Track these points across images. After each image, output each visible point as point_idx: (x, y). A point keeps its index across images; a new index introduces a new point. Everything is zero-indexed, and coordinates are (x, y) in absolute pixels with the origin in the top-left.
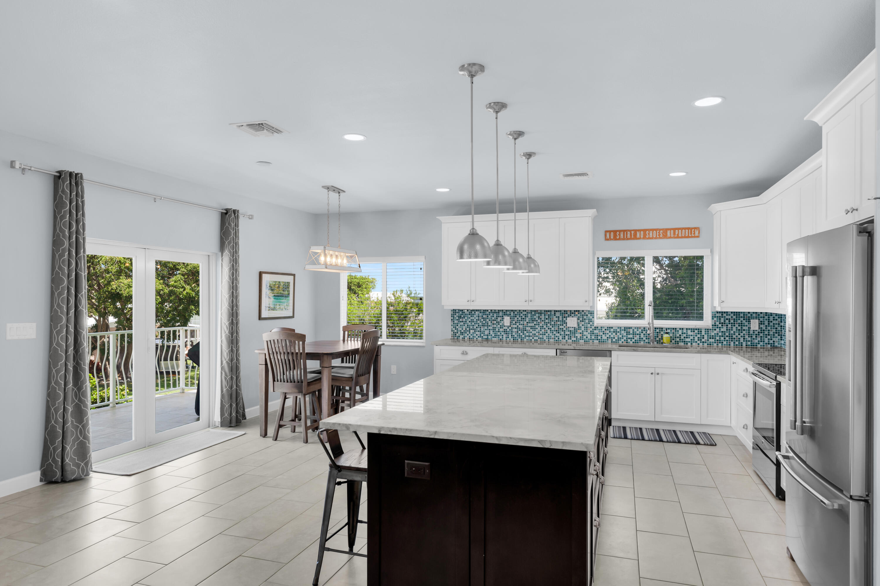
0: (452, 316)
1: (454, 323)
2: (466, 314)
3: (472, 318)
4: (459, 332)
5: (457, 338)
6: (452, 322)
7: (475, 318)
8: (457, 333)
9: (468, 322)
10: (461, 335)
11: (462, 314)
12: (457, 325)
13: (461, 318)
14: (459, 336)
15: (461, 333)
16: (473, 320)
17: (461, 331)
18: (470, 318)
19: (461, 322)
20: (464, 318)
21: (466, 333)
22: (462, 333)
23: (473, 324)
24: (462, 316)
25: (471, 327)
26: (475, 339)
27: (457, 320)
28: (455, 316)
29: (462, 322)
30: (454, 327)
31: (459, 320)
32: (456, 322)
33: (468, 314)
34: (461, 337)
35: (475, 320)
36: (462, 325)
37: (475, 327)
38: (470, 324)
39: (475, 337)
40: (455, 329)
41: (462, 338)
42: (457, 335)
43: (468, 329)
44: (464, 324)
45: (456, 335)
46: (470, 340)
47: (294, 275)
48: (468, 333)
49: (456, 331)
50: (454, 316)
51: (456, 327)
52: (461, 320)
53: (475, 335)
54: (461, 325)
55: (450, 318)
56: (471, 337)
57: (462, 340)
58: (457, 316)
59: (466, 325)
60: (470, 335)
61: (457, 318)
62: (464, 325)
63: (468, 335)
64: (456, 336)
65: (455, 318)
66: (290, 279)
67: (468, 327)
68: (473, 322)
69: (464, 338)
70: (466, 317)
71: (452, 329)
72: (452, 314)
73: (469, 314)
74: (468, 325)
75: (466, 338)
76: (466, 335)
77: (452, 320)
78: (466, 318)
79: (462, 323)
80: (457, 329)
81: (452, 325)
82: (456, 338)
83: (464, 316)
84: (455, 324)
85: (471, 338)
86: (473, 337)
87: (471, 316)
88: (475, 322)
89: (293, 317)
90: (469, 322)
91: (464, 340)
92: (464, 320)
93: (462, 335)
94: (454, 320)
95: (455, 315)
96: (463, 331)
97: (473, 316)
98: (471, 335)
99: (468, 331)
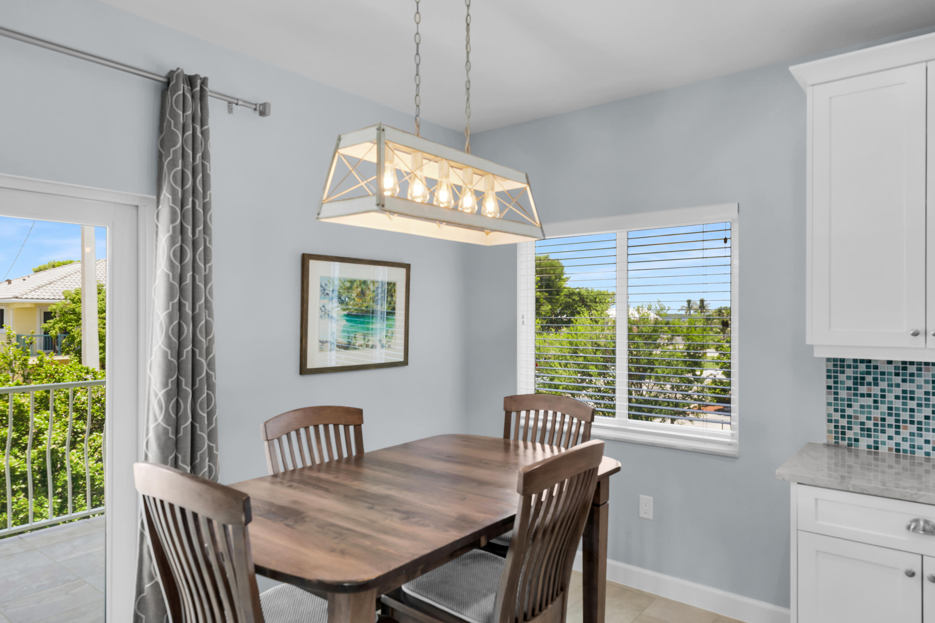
0: (829, 377)
1: (836, 399)
2: (883, 373)
3: (907, 386)
4: (857, 428)
5: (850, 445)
6: (829, 393)
7: (919, 387)
8: (850, 428)
9: (890, 397)
10: (862, 435)
11: (869, 373)
12: (850, 406)
13: (862, 384)
14: (857, 440)
15: (862, 429)
16: (912, 392)
17: (862, 424)
18: (898, 386)
19: (862, 395)
20: (876, 384)
21: (883, 432)
22: (869, 430)
23: (912, 404)
24: (869, 378)
25: (905, 416)
26: (919, 454)
27: (849, 389)
28: (842, 377)
29: (869, 395)
30: (836, 410)
31: (856, 389)
32: (843, 394)
33: (890, 374)
34: (864, 442)
35: (919, 393)
36: (869, 407)
37: (919, 417)
38: (898, 404)
39: (920, 448)
40: (843, 417)
41: (869, 447)
42: (850, 434)
43: (891, 420)
44: (875, 402)
45: (843, 433)
46: (897, 457)
47: (407, 267)
48: (891, 432)
49: (843, 422)
50: (836, 377)
51: (843, 411)
52: (863, 389)
53: (919, 441)
54: (862, 407)
55: (824, 382)
56: (905, 446)
57: (869, 453)
58: (848, 378)
59: (883, 408)
60: (898, 439)
61: (850, 383)
62: (877, 408)
63: (890, 438)
64: (843, 439)
65: (842, 383)
66: (398, 275)
67: (890, 415)
68: (912, 399)
69: (877, 448)
70: (883, 380)
71: (829, 415)
72: (828, 371)
73: (897, 374)
74: (890, 408)
75: (883, 449)
76: (882, 437)
77: (829, 387)
78: (883, 385)
79: (869, 401)
80: (850, 417)
81: (829, 404)
82: (846, 443)
83: (875, 379)
84: (843, 400)
85: (905, 451)
86: (913, 446)
87: (904, 381)
88: (920, 399)
89: (405, 363)
90: (897, 397)
91: (877, 454)
92: (876, 390)
93: (869, 436)
94: (836, 388)
95: (843, 372)
96: (870, 424)
97: (912, 381)
98: (904, 440)
99: (890, 426)
